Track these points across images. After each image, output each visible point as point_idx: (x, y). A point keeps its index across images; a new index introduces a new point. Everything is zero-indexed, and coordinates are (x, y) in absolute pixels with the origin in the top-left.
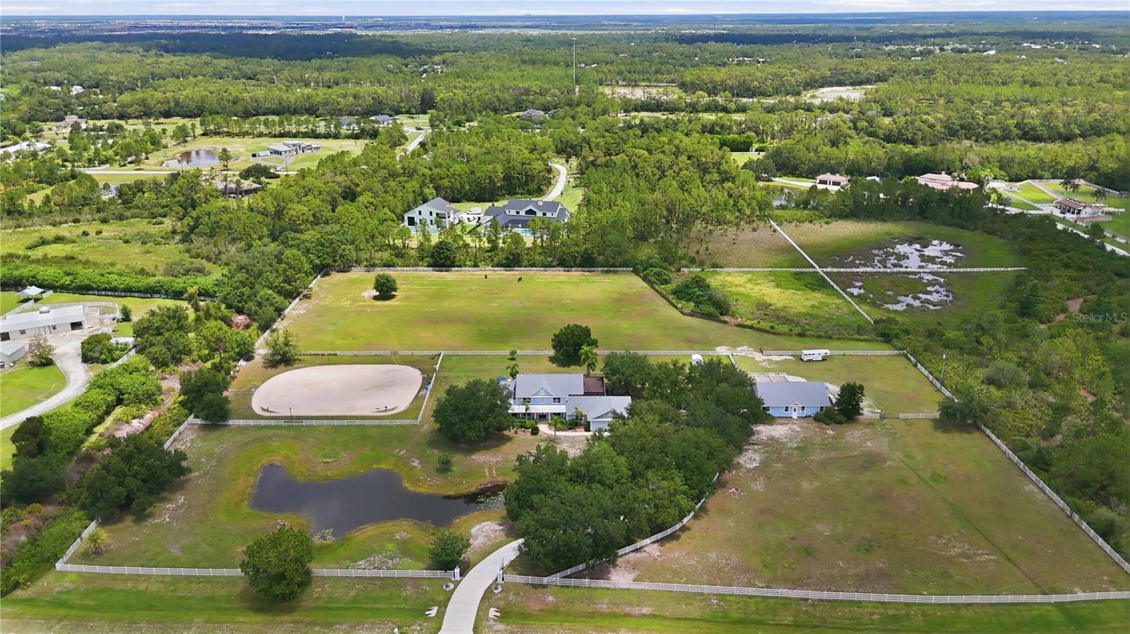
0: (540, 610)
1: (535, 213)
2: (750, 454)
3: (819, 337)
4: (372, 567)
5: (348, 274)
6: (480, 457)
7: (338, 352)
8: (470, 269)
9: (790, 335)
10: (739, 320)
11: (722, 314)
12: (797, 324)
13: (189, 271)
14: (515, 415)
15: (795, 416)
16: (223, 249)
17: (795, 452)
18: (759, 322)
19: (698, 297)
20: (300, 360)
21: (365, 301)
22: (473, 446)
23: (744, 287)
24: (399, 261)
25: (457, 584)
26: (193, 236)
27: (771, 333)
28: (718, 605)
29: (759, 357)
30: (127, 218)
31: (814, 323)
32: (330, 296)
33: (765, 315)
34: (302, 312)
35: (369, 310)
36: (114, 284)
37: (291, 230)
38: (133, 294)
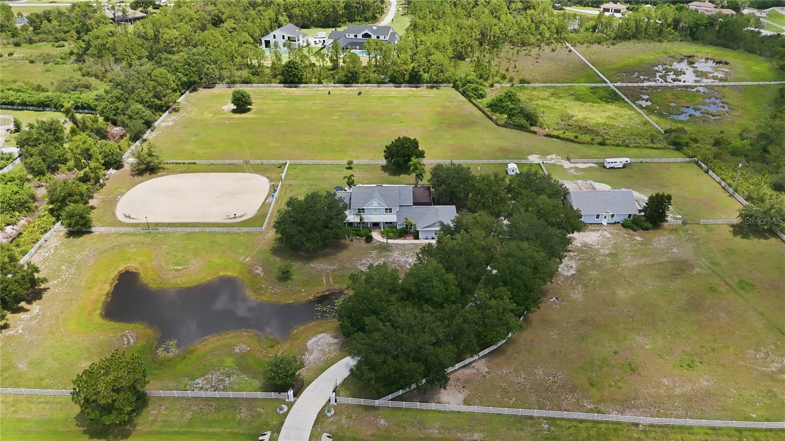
1: (370, 36)
2: (566, 261)
3: (618, 145)
5: (212, 90)
6: (318, 265)
7: (196, 161)
8: (315, 85)
9: (592, 144)
10: (547, 130)
11: (531, 125)
12: (597, 134)
13: (77, 87)
14: (351, 224)
15: (605, 222)
16: (108, 68)
17: (608, 259)
18: (564, 133)
19: (511, 109)
20: (163, 169)
21: (224, 114)
22: (311, 255)
23: (548, 100)
24: (255, 78)
25: (290, 405)
26: (85, 57)
27: (576, 142)
28: (549, 430)
29: (567, 165)
30: (36, 42)
31: (612, 132)
32: (195, 109)
33: (569, 125)
34: (170, 124)
35: (227, 122)
36: (11, 99)
37: (166, 51)
38: (28, 108)
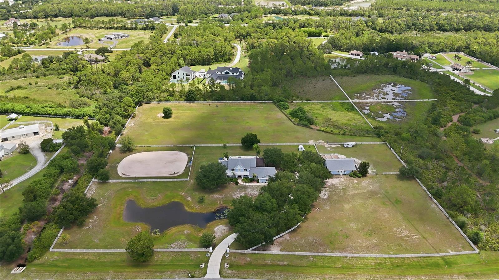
0: (244, 264)
1: (229, 73)
2: (323, 192)
3: (351, 135)
4: (177, 247)
5: (149, 104)
6: (215, 196)
7: (151, 146)
9: (339, 134)
10: (318, 127)
11: (311, 124)
12: (342, 129)
13: (80, 104)
14: (228, 177)
15: (341, 174)
16: (93, 92)
17: (342, 191)
18: (326, 129)
19: (301, 117)
20: (135, 149)
21: (159, 119)
22: (212, 191)
23: (320, 110)
24: (171, 98)
25: (211, 253)
26: (79, 85)
27: (332, 133)
28: (313, 260)
29: (327, 146)
30: (48, 75)
31: (349, 128)
32: (143, 116)
33: (329, 124)
34: (133, 125)
35: (161, 124)
36: (49, 112)
37: (123, 83)
38: (57, 116)
